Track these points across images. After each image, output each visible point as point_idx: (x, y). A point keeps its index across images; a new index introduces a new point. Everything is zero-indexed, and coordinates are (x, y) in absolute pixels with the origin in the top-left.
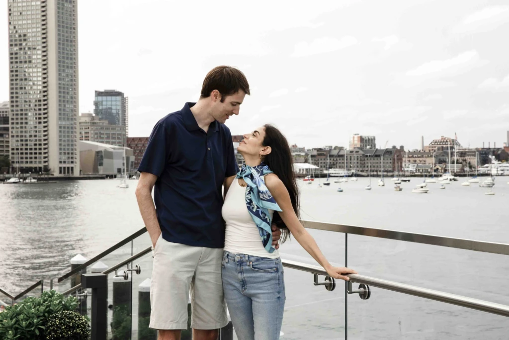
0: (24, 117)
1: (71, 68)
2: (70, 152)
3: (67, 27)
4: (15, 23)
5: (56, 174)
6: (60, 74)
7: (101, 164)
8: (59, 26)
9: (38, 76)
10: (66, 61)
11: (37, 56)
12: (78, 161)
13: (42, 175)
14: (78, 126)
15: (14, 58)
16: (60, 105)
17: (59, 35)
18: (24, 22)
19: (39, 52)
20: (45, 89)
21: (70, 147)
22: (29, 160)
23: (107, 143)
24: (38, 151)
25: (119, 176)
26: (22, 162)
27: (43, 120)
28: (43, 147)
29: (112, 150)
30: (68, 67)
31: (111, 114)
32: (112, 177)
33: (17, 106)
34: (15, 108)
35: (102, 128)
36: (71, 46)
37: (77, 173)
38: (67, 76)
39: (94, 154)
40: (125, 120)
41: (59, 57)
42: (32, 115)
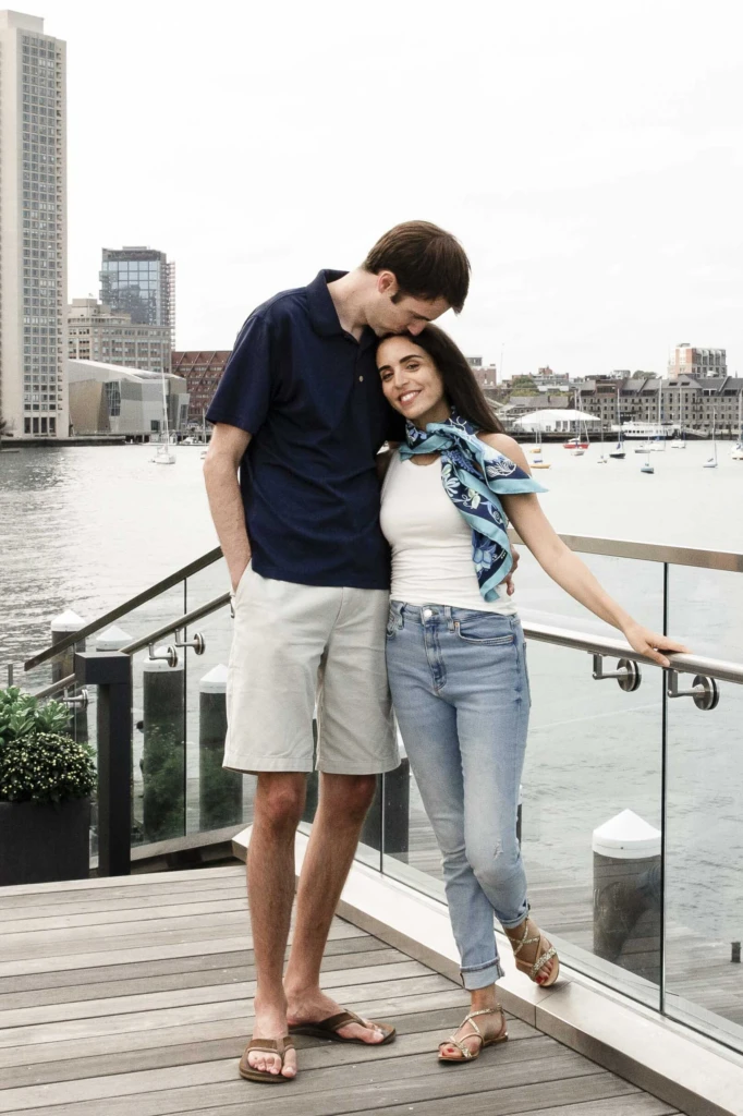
1: (52, 198)
2: (49, 384)
3: (43, 111)
5: (19, 434)
6: (26, 214)
7: (116, 412)
8: (26, 108)
10: (40, 185)
12: (64, 404)
14: (65, 328)
16: (26, 281)
17: (26, 127)
21: (49, 375)
23: (129, 363)
25: (154, 437)
29: (140, 380)
30: (44, 197)
31: (137, 300)
32: (139, 439)
35: (118, 332)
36: (51, 151)
37: (62, 432)
38: (43, 216)
39: (99, 390)
40: (168, 313)
41: (25, 176)
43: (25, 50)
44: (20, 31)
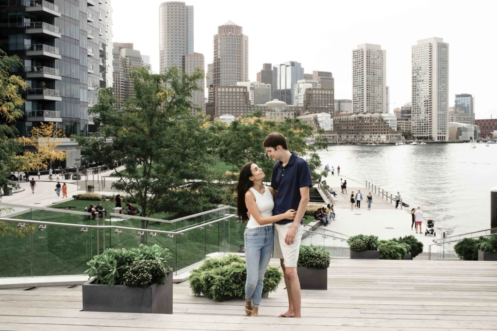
0: (419, 110)
1: (445, 83)
2: (444, 128)
3: (443, 61)
4: (416, 61)
5: (436, 140)
6: (438, 86)
7: (461, 135)
8: (438, 61)
9: (427, 88)
10: (442, 79)
11: (426, 78)
12: (448, 133)
13: (429, 140)
14: (448, 114)
15: (415, 80)
16: (438, 103)
17: (438, 65)
18: (420, 60)
19: (428, 75)
20: (430, 95)
21: (444, 126)
22: (421, 133)
23: (464, 123)
24: (426, 128)
25: (471, 141)
26: (418, 134)
27: (429, 111)
28: (429, 125)
29: (467, 127)
30: (443, 82)
31: (465, 107)
32: (467, 142)
34: (414, 106)
35: (461, 115)
36: (445, 71)
37: (447, 140)
38: (443, 87)
39: (456, 129)
40: (472, 110)
41: (438, 77)
42: (423, 109)
43: (438, 46)
44: (437, 42)
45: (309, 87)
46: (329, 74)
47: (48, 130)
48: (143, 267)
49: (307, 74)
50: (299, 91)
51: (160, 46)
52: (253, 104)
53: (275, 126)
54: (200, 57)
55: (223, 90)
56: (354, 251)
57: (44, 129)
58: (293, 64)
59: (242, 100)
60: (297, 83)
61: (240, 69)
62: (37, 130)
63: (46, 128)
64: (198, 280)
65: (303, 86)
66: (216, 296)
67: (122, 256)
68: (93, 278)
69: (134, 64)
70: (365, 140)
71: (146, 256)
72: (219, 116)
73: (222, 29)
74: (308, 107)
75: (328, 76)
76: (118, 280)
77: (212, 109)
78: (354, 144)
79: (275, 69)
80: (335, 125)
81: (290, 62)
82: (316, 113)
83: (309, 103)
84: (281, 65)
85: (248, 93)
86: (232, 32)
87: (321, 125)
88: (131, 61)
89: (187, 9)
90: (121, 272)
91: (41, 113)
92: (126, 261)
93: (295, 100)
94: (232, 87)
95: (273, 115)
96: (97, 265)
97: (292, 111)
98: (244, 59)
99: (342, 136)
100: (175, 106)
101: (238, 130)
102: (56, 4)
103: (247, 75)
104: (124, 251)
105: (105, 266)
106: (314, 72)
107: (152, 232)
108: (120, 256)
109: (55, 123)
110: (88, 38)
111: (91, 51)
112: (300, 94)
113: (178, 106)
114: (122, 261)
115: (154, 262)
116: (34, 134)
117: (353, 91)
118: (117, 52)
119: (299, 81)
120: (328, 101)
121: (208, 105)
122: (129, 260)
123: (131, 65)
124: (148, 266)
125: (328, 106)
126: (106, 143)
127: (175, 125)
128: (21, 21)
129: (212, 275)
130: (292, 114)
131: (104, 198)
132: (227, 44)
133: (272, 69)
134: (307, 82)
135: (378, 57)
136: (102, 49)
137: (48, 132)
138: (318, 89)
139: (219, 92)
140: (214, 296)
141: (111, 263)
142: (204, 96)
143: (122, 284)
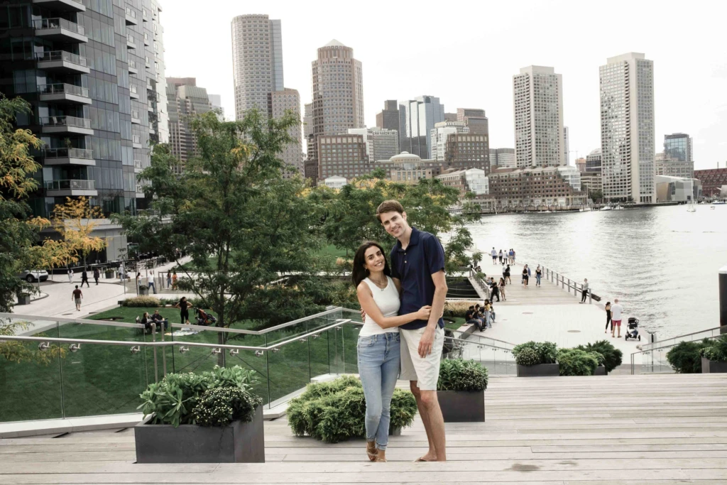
0: (612, 159)
1: (649, 118)
2: (649, 184)
3: (645, 87)
4: (605, 88)
5: (638, 202)
6: (640, 124)
7: (674, 193)
8: (639, 86)
9: (623, 127)
10: (645, 113)
11: (621, 112)
12: (655, 191)
13: (627, 203)
14: (654, 164)
15: (604, 115)
16: (640, 148)
17: (639, 93)
18: (612, 87)
19: (624, 108)
20: (628, 137)
21: (649, 181)
22: (616, 192)
23: (678, 176)
24: (623, 185)
25: (689, 202)
26: (611, 194)
27: (626, 161)
28: (627, 181)
29: (683, 181)
30: (646, 118)
31: (679, 153)
32: (683, 203)
33: (607, 151)
34: (605, 153)
35: (673, 165)
36: (649, 101)
37: (654, 201)
38: (646, 125)
39: (667, 185)
40: (690, 156)
41: (639, 111)
42: (618, 157)
43: (638, 66)
44: (636, 59)
45: (452, 133)
46: (481, 112)
47: (78, 207)
48: (220, 398)
49: (449, 114)
50: (437, 138)
51: (234, 81)
52: (373, 160)
53: (405, 190)
54: (294, 94)
55: (328, 141)
56: (523, 365)
57: (71, 206)
58: (428, 100)
59: (355, 154)
60: (434, 128)
61: (351, 110)
62: (63, 209)
63: (75, 205)
64: (300, 414)
65: (444, 131)
66: (326, 435)
67: (189, 383)
68: (149, 416)
69: (198, 108)
70: (536, 206)
71: (223, 382)
72: (324, 179)
73: (323, 52)
74: (452, 161)
75: (480, 115)
76: (186, 418)
77: (313, 170)
78: (520, 212)
79: (403, 107)
80: (491, 186)
81: (424, 97)
82: (463, 169)
83: (452, 156)
84: (411, 101)
85: (365, 144)
86: (339, 56)
87: (471, 186)
88: (194, 104)
89: (272, 25)
90: (189, 406)
91: (67, 184)
92: (196, 390)
93: (433, 151)
94: (342, 137)
95: (402, 174)
96: (154, 397)
97: (429, 167)
98: (357, 94)
99: (502, 203)
100: (259, 167)
101: (352, 197)
102: (80, 24)
103: (362, 119)
104: (192, 376)
105: (165, 398)
106: (458, 109)
107: (232, 348)
108: (186, 384)
109: (87, 197)
110: (130, 73)
111: (134, 91)
112: (439, 143)
113: (263, 167)
114: (190, 390)
115: (235, 390)
116: (58, 215)
117: (517, 136)
118: (173, 92)
119: (437, 125)
120: (480, 151)
121: (307, 164)
122: (199, 389)
123: (193, 110)
124: (227, 396)
125: (480, 158)
126: (162, 224)
127: (260, 194)
128: (29, 50)
129: (320, 406)
130: (430, 173)
131: (164, 303)
132: (331, 75)
133: (398, 108)
134: (450, 126)
135: (551, 86)
136: (150, 88)
137: (78, 212)
138: (464, 135)
139: (323, 144)
140: (323, 436)
141: (175, 393)
142: (301, 150)
143: (192, 423)
